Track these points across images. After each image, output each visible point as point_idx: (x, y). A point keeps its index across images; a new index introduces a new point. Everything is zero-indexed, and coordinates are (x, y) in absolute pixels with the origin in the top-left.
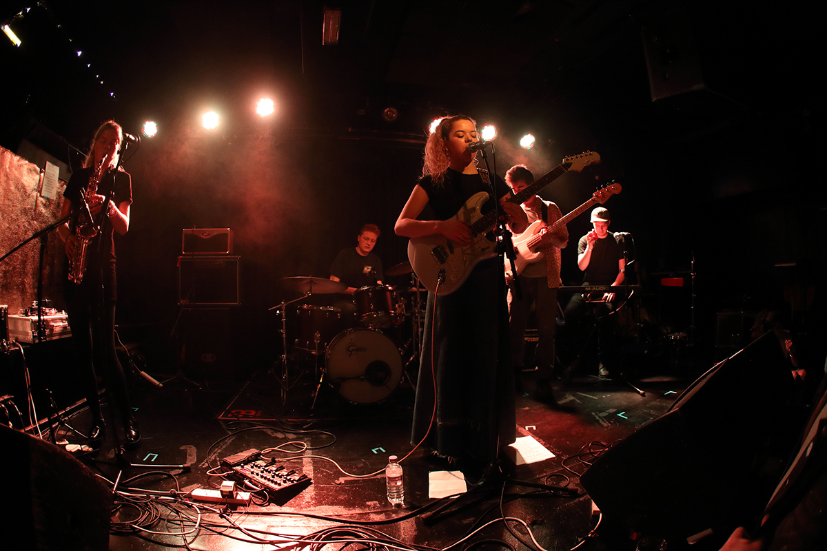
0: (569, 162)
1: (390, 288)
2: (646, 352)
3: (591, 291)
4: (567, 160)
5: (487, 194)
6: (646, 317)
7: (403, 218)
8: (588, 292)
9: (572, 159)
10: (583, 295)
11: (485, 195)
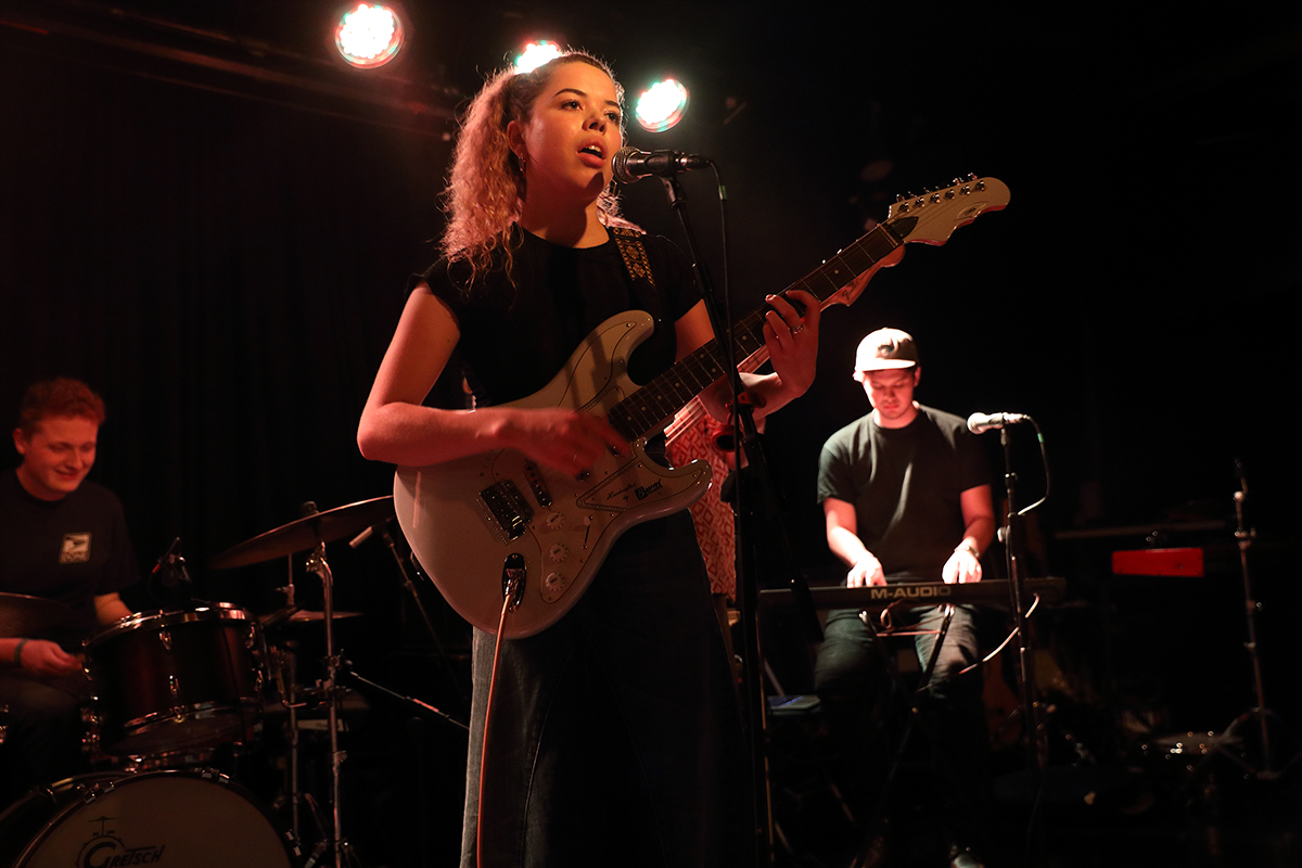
0: (910, 213)
1: (234, 614)
2: (1089, 798)
3: (891, 600)
4: (903, 208)
5: (650, 319)
6: (1058, 681)
7: (386, 400)
8: (883, 603)
9: (918, 204)
10: (863, 615)
11: (641, 321)
